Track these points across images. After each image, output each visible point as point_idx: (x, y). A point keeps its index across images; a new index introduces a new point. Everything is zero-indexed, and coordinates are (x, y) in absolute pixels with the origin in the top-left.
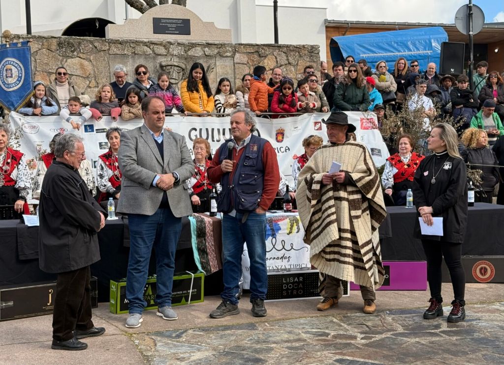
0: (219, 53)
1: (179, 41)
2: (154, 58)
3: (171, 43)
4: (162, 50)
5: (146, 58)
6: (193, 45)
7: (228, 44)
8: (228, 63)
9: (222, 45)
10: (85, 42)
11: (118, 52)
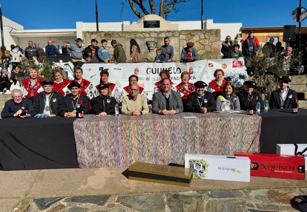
0: (172, 35)
1: (155, 31)
2: (144, 39)
3: (151, 32)
4: (147, 35)
5: (140, 39)
6: (161, 32)
7: (177, 31)
8: (177, 39)
9: (174, 32)
10: (115, 33)
11: (129, 37)
